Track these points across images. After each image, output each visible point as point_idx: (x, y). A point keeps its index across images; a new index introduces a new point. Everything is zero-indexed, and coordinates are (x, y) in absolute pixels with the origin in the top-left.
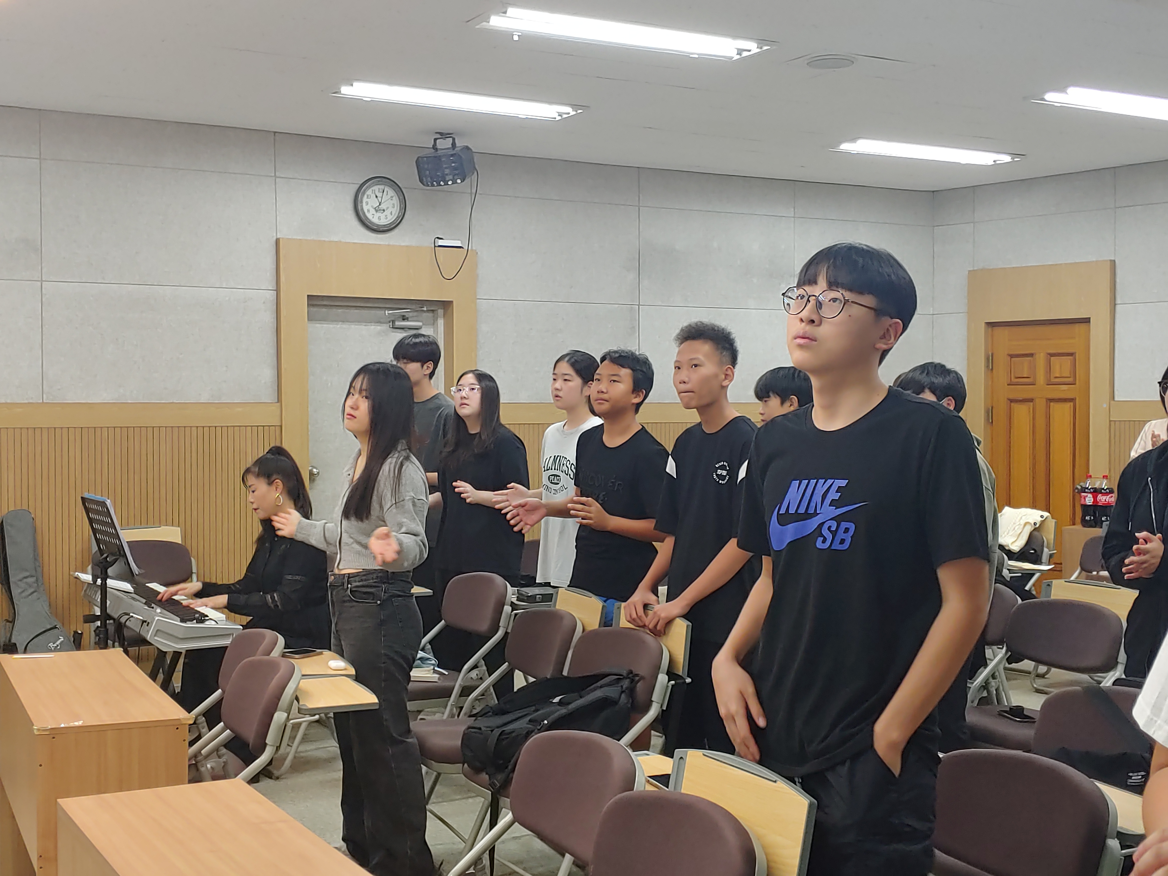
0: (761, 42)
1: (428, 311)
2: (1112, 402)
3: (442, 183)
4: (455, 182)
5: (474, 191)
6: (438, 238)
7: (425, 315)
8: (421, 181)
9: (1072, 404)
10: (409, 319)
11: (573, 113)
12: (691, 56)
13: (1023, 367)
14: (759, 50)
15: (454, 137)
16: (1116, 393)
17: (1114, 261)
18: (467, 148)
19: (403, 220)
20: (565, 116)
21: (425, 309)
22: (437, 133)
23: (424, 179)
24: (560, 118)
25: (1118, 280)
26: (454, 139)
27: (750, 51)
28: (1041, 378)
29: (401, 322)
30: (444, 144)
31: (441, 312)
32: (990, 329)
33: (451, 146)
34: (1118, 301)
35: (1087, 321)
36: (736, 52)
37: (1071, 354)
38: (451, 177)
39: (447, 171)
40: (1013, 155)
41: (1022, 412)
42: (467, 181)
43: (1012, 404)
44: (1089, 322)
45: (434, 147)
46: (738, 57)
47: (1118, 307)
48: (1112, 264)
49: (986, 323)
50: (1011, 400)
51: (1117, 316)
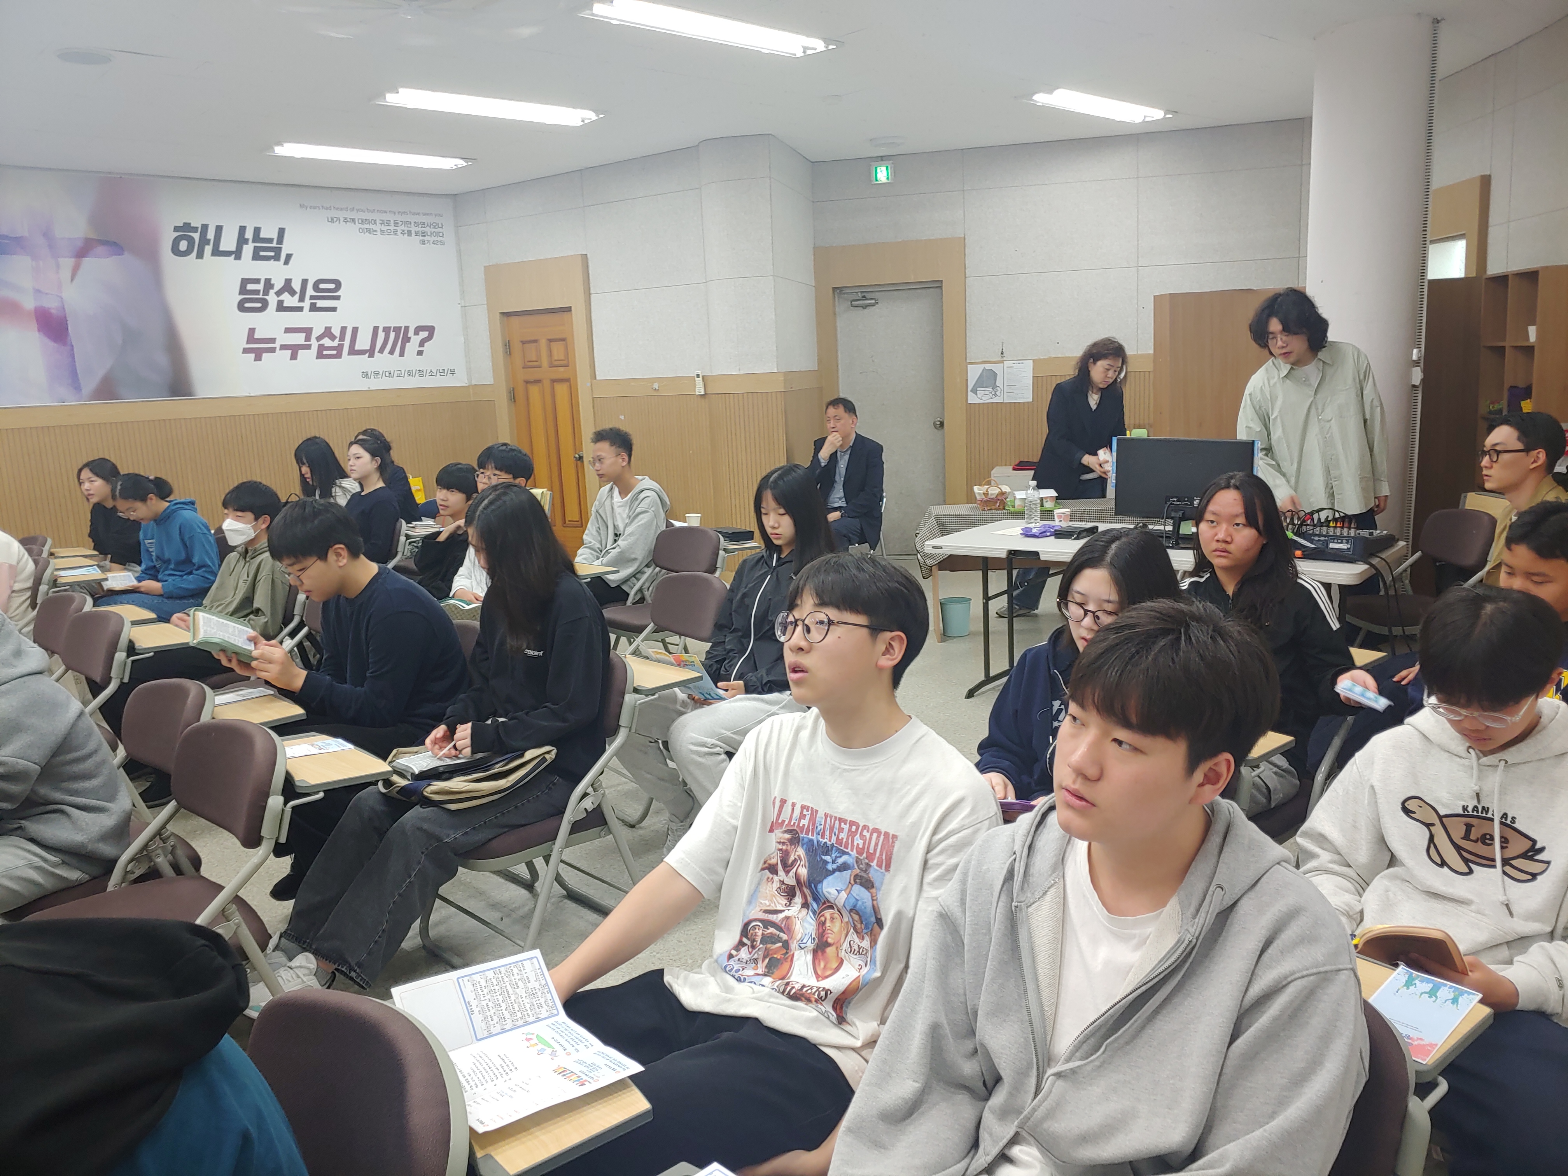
2: (594, 382)
9: (568, 383)
13: (531, 352)
16: (597, 373)
17: (586, 255)
25: (590, 272)
28: (545, 362)
32: (505, 319)
35: (569, 309)
37: (563, 340)
41: (534, 390)
43: (528, 385)
47: (592, 296)
48: (585, 257)
49: (501, 313)
50: (527, 382)
51: (592, 304)
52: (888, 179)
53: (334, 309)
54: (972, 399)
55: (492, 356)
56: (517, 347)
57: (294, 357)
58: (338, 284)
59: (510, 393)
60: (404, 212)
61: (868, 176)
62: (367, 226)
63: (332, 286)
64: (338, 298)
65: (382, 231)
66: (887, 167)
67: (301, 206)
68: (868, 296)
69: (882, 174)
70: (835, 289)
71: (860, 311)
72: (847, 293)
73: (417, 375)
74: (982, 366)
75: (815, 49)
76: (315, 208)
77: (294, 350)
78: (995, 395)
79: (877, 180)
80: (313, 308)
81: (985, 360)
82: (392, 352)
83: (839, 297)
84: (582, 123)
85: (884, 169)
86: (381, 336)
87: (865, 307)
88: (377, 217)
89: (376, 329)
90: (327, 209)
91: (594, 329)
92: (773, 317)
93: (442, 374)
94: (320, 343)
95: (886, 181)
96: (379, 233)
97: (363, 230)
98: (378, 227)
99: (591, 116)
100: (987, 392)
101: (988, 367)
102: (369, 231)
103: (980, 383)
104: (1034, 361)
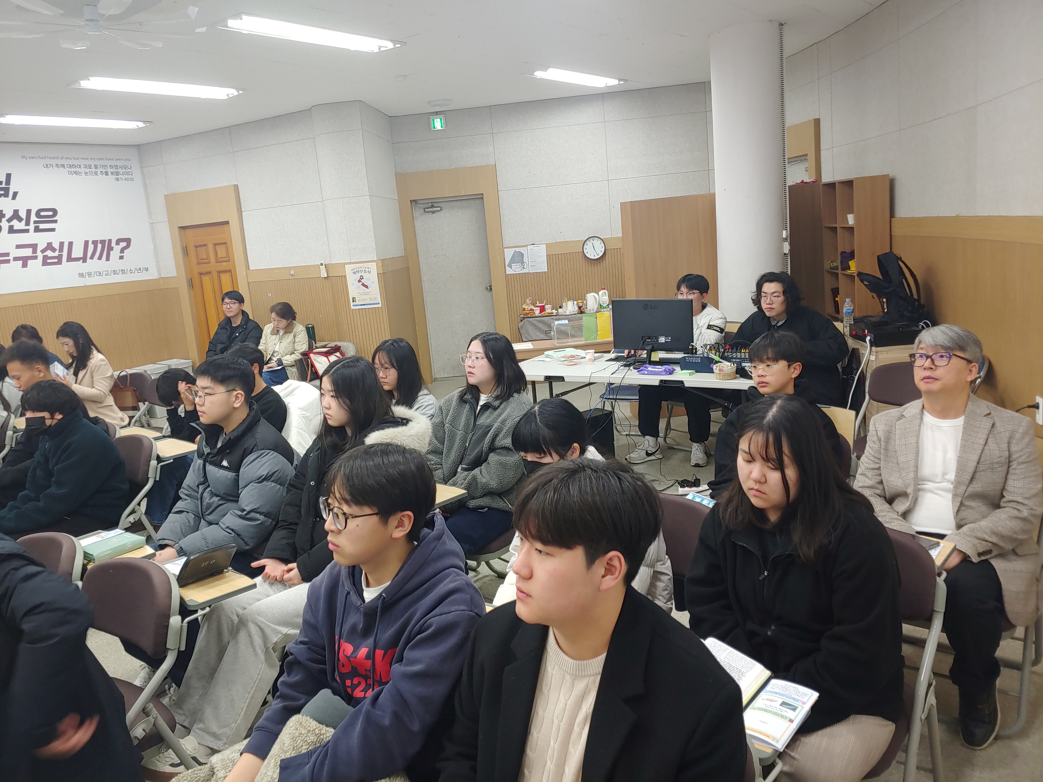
2: (248, 271)
9: (230, 272)
13: (202, 253)
16: (250, 265)
25: (241, 197)
28: (213, 260)
32: (182, 231)
34: (243, 210)
35: (227, 223)
37: (225, 243)
40: (144, 122)
41: (206, 279)
43: (201, 276)
44: (229, 224)
47: (243, 213)
48: (236, 187)
49: (178, 227)
50: (201, 274)
51: (244, 219)
52: (442, 127)
53: (53, 230)
54: (509, 271)
55: (175, 258)
56: (192, 250)
57: (25, 265)
58: (55, 212)
59: (189, 282)
60: (101, 159)
61: (429, 125)
62: (74, 170)
63: (51, 213)
64: (55, 221)
65: (86, 173)
66: (441, 119)
67: (23, 157)
68: (435, 205)
69: (438, 124)
70: (411, 201)
71: (431, 215)
72: (421, 204)
73: (120, 273)
74: (514, 249)
75: (387, 47)
76: (33, 158)
77: (25, 261)
78: (524, 268)
79: (434, 128)
80: (37, 230)
81: (515, 245)
82: (100, 258)
83: (415, 206)
84: (227, 97)
85: (439, 120)
86: (91, 247)
87: (433, 212)
88: (82, 163)
89: (86, 243)
90: (42, 158)
91: (246, 236)
92: (371, 223)
93: (139, 271)
94: (45, 254)
95: (441, 128)
96: (83, 174)
97: (71, 172)
98: (82, 170)
99: (233, 92)
100: (518, 266)
101: (517, 250)
102: (76, 173)
103: (513, 261)
104: (546, 244)
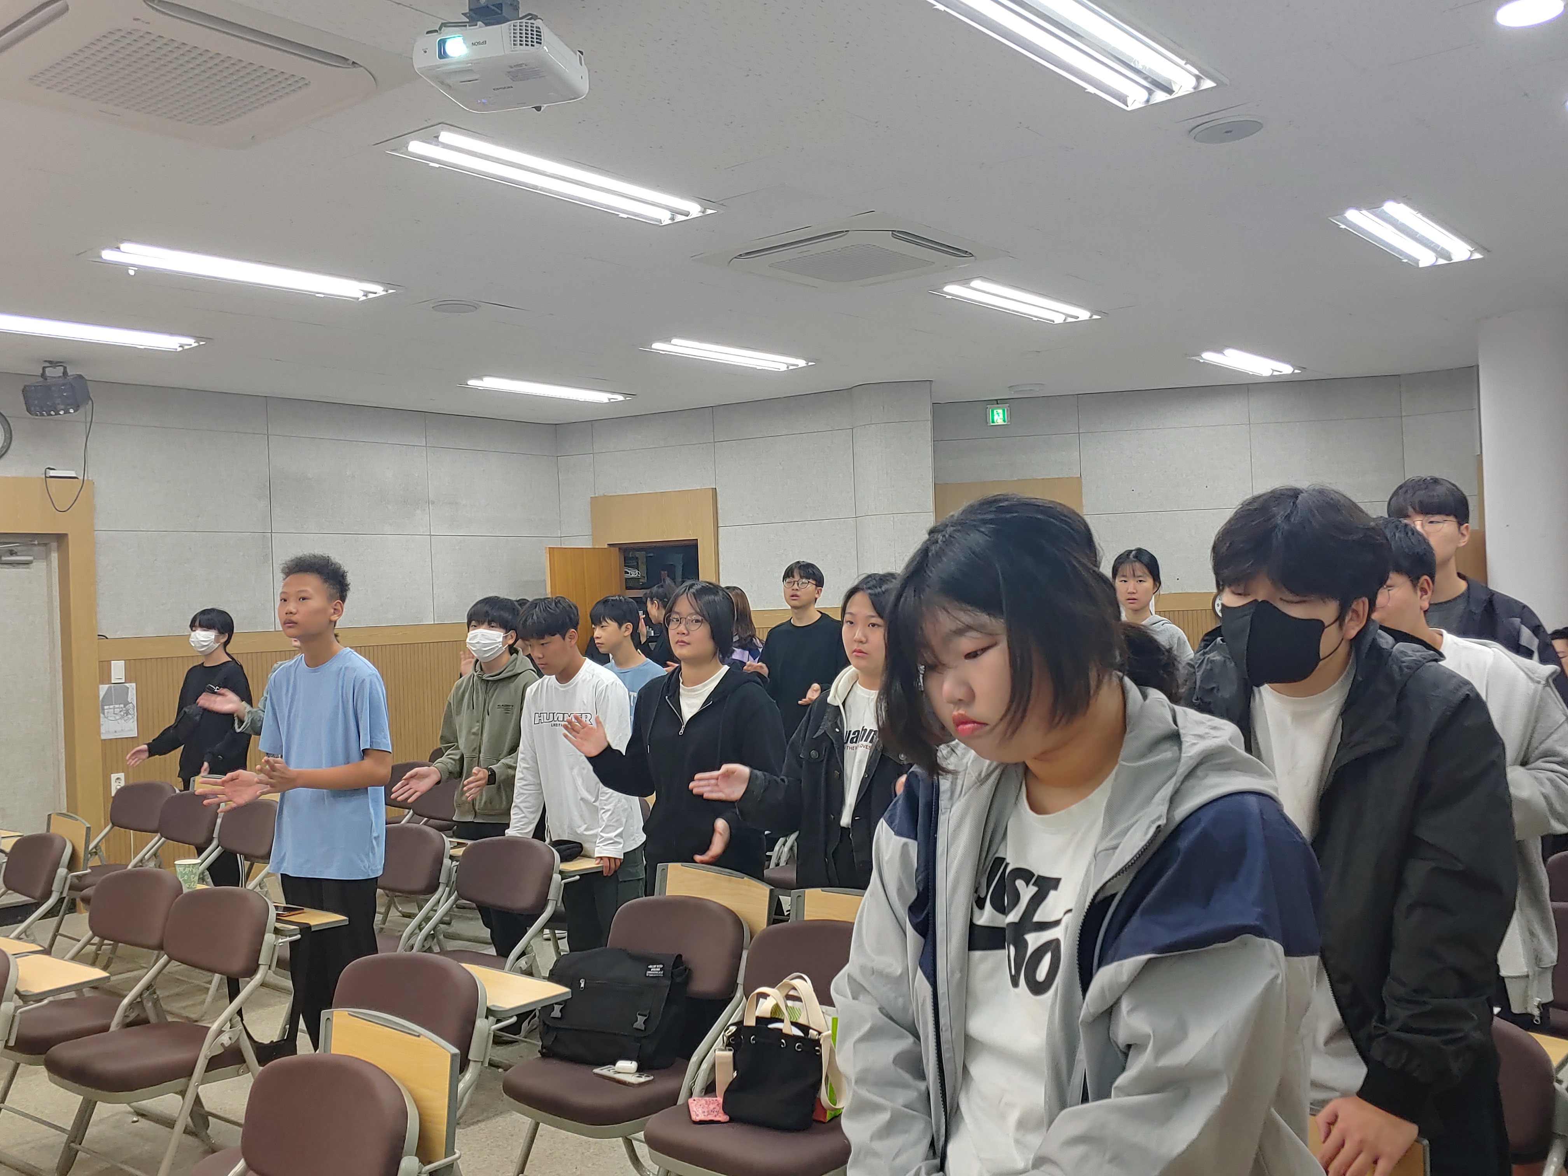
0: (387, 285)
1: (39, 544)
3: (52, 413)
4: (67, 412)
5: (89, 419)
6: (49, 468)
7: (36, 548)
8: (29, 410)
10: (19, 554)
11: (196, 344)
12: (317, 295)
14: (384, 293)
15: (65, 365)
17: (715, 489)
18: (80, 376)
19: (9, 452)
20: (186, 347)
21: (36, 542)
22: (46, 361)
23: (33, 409)
24: (181, 349)
25: (719, 506)
26: (65, 368)
27: (375, 293)
29: (9, 556)
30: (54, 373)
31: (54, 545)
33: (61, 375)
34: (720, 524)
35: (695, 543)
36: (362, 293)
38: (62, 407)
39: (58, 401)
40: (625, 394)
42: (82, 410)
44: (697, 544)
45: (43, 375)
46: (364, 298)
47: (720, 529)
49: (609, 544)
51: (720, 537)
52: (1004, 421)
61: (985, 417)
66: (1004, 411)
69: (999, 416)
75: (1078, 318)
79: (993, 422)
84: (785, 369)
85: (1000, 411)
91: (721, 562)
95: (1002, 423)
99: (799, 363)
